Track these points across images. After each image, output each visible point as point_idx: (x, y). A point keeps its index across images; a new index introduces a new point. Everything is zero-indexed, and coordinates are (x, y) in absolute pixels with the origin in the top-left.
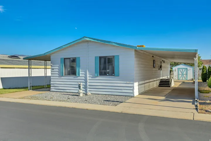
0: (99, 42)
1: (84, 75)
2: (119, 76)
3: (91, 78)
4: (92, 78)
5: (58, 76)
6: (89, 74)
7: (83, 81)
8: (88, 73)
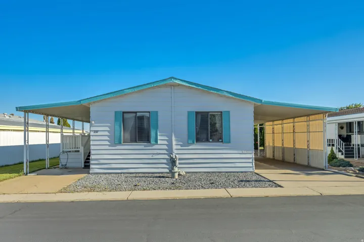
0: (200, 88)
1: (166, 142)
2: (229, 142)
3: (179, 147)
4: (181, 146)
5: (109, 143)
6: (176, 140)
7: (165, 152)
8: (174, 138)
